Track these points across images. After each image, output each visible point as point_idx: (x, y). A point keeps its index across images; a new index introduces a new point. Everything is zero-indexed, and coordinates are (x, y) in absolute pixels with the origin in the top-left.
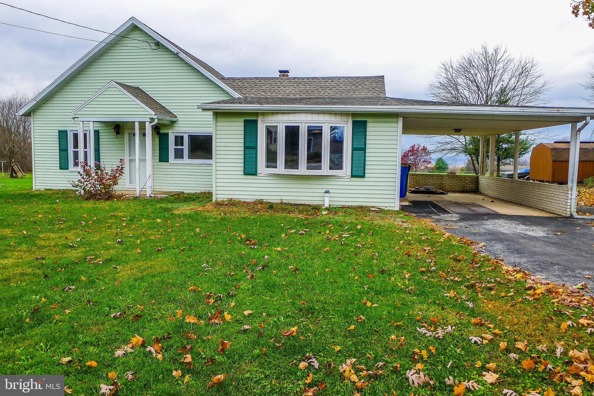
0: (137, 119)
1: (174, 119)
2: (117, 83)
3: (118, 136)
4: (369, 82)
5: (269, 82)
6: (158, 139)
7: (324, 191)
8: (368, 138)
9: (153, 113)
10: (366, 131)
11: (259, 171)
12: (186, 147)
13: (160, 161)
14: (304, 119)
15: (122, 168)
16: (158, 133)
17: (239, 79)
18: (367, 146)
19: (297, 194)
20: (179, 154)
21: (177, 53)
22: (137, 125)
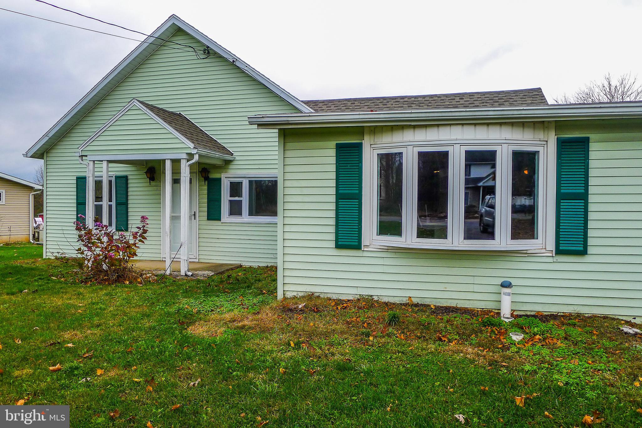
0: (168, 156)
1: (228, 157)
2: (141, 102)
3: (153, 183)
4: (519, 97)
5: (366, 104)
6: (206, 187)
7: (500, 281)
8: (592, 173)
9: (192, 145)
10: (587, 158)
11: (365, 240)
12: (245, 199)
13: (208, 219)
14: (459, 137)
15: (145, 231)
16: (207, 178)
17: (323, 102)
18: (591, 190)
19: (441, 286)
20: (235, 209)
21: (234, 61)
22: (168, 164)
